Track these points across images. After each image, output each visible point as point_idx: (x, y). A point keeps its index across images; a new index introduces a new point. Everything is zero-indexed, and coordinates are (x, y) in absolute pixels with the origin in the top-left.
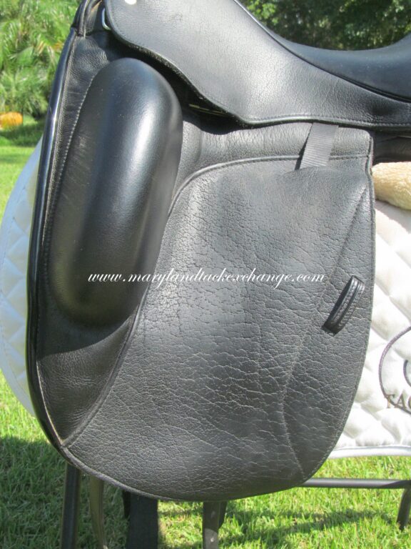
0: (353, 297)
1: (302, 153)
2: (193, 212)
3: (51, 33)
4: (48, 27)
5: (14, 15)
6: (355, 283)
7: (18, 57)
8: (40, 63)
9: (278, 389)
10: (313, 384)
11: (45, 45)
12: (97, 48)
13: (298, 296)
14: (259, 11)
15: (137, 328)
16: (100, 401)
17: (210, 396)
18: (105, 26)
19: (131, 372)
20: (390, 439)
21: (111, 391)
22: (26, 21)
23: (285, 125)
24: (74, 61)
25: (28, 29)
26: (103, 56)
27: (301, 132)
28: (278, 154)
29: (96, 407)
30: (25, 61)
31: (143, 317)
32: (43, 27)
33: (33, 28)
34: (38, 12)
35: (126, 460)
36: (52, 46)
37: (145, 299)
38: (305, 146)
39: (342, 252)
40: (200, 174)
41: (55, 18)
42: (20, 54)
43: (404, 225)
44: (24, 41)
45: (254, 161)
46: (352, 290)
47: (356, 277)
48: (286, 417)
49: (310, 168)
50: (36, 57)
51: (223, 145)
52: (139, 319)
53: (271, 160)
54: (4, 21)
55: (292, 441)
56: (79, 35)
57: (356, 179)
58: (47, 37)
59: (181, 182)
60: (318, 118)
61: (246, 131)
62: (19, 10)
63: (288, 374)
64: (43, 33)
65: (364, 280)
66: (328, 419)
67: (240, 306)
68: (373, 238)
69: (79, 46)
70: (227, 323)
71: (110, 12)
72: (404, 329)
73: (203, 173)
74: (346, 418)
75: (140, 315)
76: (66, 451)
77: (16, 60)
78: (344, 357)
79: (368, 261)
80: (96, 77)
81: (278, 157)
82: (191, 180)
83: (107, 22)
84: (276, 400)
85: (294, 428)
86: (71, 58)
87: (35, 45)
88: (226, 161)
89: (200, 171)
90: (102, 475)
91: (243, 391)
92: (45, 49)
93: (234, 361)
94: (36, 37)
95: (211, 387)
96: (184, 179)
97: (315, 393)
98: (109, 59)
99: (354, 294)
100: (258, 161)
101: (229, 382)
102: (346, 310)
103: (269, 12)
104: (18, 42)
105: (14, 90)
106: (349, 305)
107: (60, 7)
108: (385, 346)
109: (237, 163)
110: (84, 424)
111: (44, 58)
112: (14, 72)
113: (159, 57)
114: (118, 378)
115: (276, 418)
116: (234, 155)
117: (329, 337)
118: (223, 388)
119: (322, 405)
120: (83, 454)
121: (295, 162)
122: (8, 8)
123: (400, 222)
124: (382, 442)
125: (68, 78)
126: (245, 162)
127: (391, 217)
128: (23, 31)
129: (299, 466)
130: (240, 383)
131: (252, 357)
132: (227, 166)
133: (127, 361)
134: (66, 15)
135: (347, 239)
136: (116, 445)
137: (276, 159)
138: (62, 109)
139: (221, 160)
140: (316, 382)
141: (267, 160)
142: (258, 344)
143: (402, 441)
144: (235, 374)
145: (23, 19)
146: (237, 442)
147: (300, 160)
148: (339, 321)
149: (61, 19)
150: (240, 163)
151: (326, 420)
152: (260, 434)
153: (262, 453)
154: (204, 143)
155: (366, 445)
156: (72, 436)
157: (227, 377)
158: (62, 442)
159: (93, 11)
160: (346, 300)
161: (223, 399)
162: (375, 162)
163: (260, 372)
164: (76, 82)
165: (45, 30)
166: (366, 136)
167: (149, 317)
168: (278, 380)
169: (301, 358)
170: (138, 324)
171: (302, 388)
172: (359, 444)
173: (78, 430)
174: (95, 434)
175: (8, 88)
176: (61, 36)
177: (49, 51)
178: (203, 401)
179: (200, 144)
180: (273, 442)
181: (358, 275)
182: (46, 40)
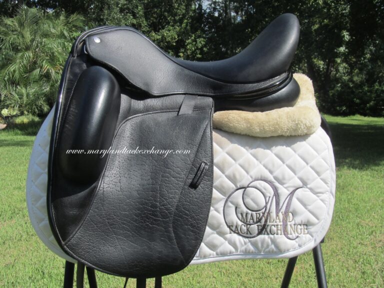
0: (203, 171)
1: (180, 109)
2: (127, 136)
3: (52, 59)
4: (50, 56)
5: (27, 48)
6: (203, 165)
7: (30, 75)
8: (45, 79)
9: (169, 217)
10: (186, 214)
11: (48, 67)
12: (81, 62)
13: (176, 171)
14: (194, 43)
15: (100, 187)
16: (82, 222)
17: (136, 221)
18: (86, 52)
19: (97, 208)
20: (233, 250)
21: (88, 217)
22: (35, 52)
23: (172, 96)
24: (71, 68)
25: (37, 57)
26: (84, 66)
27: (180, 99)
28: (169, 109)
29: (80, 225)
30: (34, 78)
31: (103, 182)
32: (47, 56)
33: (40, 57)
34: (44, 46)
35: (95, 253)
36: (53, 68)
37: (104, 174)
38: (181, 105)
39: (197, 151)
40: (131, 119)
41: (55, 49)
42: (31, 74)
43: (229, 140)
44: (34, 65)
45: (157, 113)
46: (202, 168)
47: (204, 162)
48: (174, 231)
49: (183, 115)
50: (42, 75)
51: (142, 105)
52: (101, 183)
53: (166, 112)
54: (20, 52)
55: (178, 244)
56: (73, 57)
57: (204, 118)
58: (49, 62)
59: (121, 122)
60: (188, 92)
61: (153, 99)
62: (31, 45)
63: (173, 209)
64: (47, 60)
65: (208, 164)
66: (195, 232)
67: (149, 177)
68: (212, 144)
69: (73, 61)
70: (143, 185)
71: (88, 46)
72: (233, 190)
73: (132, 118)
74: (204, 232)
75: (102, 181)
76: (65, 247)
77: (28, 77)
78: (201, 201)
79: (210, 155)
80: (81, 75)
81: (169, 110)
82: (126, 121)
83: (87, 50)
84: (168, 223)
85: (178, 237)
86: (69, 67)
87: (41, 68)
88: (144, 113)
89: (130, 117)
90: (83, 261)
91: (152, 218)
92: (48, 70)
93: (147, 203)
94: (42, 62)
95: (136, 216)
96: (123, 120)
97: (187, 219)
98: (87, 67)
99: (203, 169)
100: (159, 113)
101: (145, 214)
102: (200, 177)
103: (201, 43)
104: (30, 65)
105: (25, 98)
106: (201, 174)
107: (58, 43)
108: (225, 200)
109: (149, 114)
110: (74, 233)
111: (47, 76)
112: (26, 86)
113: (110, 66)
114: (91, 211)
115: (168, 232)
116: (147, 110)
117: (192, 190)
118: (142, 217)
119: (192, 225)
120: (74, 249)
121: (177, 113)
122: (24, 44)
123: (227, 138)
124: (229, 252)
125: (68, 75)
126: (152, 113)
127: (223, 136)
128: (34, 58)
129: (182, 257)
130: (150, 214)
131: (155, 201)
132: (144, 115)
133: (95, 203)
134: (63, 48)
135: (199, 145)
136: (90, 245)
137: (168, 112)
138: (65, 89)
139: (141, 112)
140: (187, 214)
141: (163, 112)
142: (159, 195)
143: (239, 251)
144: (147, 210)
145: (34, 51)
146: (150, 244)
147: (179, 112)
148: (196, 183)
149: (59, 51)
150: (150, 114)
151: (194, 233)
152: (162, 240)
153: (163, 250)
154: (132, 105)
155: (221, 254)
156: (68, 239)
157: (143, 211)
158: (63, 243)
159: (80, 46)
160: (199, 173)
161: (142, 223)
162: (215, 111)
163: (160, 208)
164: (72, 77)
165: (48, 58)
166: (211, 100)
167: (105, 182)
168: (169, 212)
169: (180, 201)
170: (100, 185)
171: (181, 217)
172: (217, 254)
173: (71, 236)
174: (80, 239)
175: (20, 97)
176: (59, 61)
177: (51, 71)
178: (132, 223)
179: (130, 105)
180: (169, 244)
181: (205, 161)
182: (49, 64)
